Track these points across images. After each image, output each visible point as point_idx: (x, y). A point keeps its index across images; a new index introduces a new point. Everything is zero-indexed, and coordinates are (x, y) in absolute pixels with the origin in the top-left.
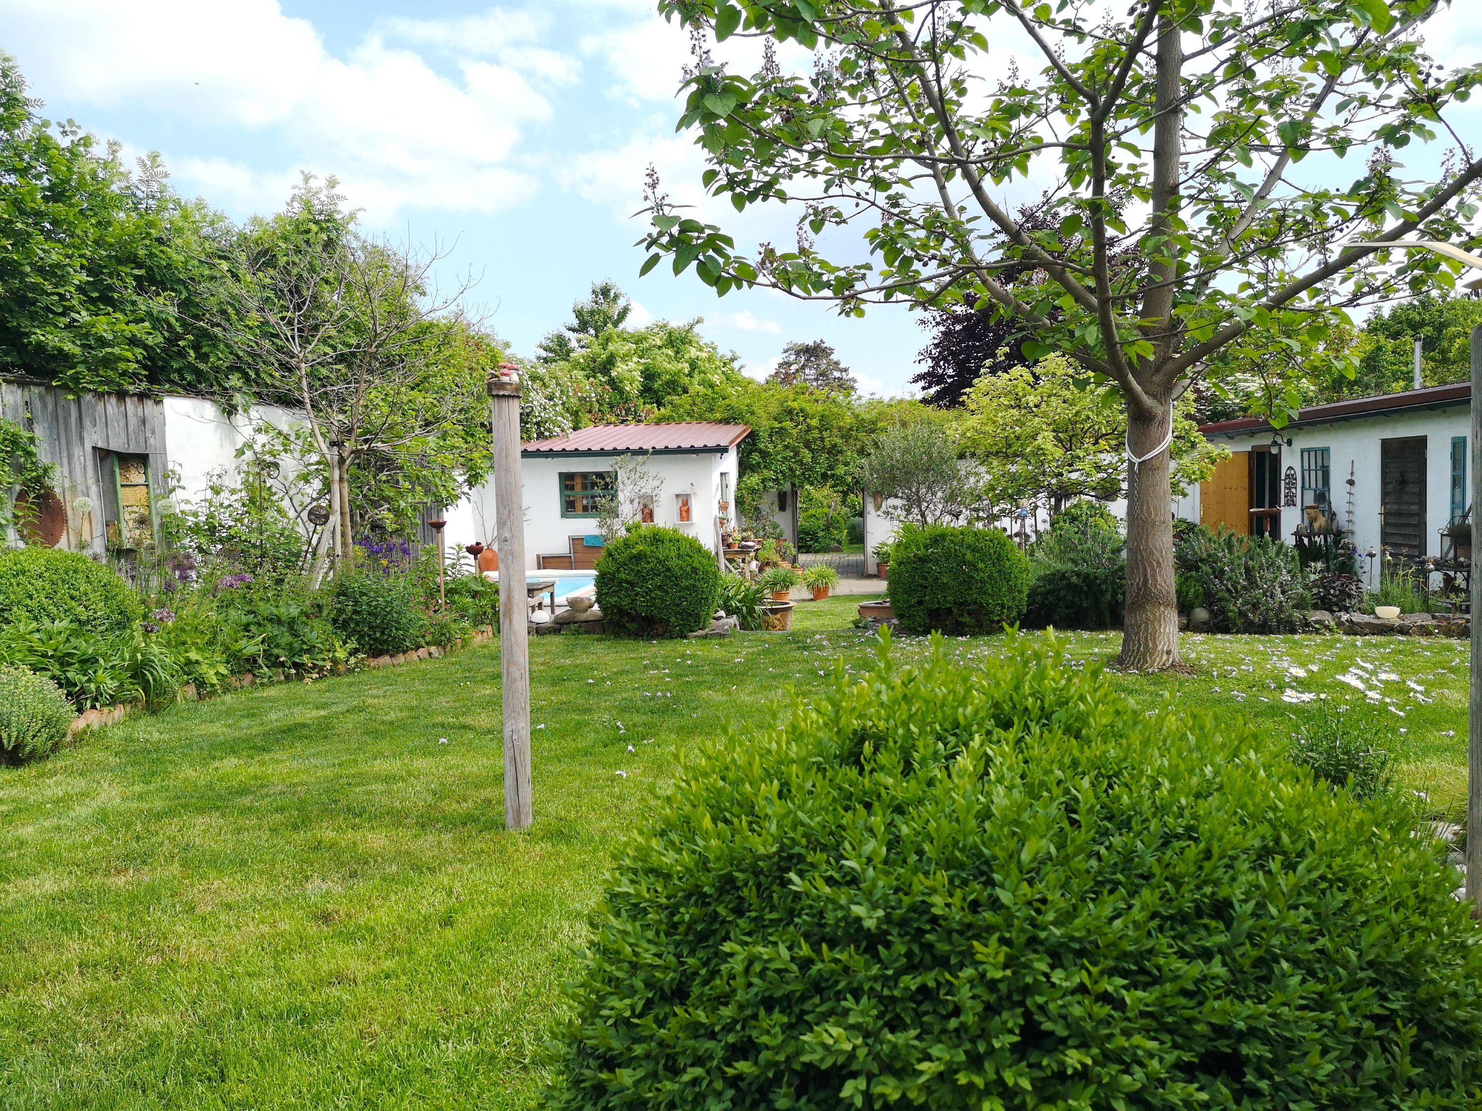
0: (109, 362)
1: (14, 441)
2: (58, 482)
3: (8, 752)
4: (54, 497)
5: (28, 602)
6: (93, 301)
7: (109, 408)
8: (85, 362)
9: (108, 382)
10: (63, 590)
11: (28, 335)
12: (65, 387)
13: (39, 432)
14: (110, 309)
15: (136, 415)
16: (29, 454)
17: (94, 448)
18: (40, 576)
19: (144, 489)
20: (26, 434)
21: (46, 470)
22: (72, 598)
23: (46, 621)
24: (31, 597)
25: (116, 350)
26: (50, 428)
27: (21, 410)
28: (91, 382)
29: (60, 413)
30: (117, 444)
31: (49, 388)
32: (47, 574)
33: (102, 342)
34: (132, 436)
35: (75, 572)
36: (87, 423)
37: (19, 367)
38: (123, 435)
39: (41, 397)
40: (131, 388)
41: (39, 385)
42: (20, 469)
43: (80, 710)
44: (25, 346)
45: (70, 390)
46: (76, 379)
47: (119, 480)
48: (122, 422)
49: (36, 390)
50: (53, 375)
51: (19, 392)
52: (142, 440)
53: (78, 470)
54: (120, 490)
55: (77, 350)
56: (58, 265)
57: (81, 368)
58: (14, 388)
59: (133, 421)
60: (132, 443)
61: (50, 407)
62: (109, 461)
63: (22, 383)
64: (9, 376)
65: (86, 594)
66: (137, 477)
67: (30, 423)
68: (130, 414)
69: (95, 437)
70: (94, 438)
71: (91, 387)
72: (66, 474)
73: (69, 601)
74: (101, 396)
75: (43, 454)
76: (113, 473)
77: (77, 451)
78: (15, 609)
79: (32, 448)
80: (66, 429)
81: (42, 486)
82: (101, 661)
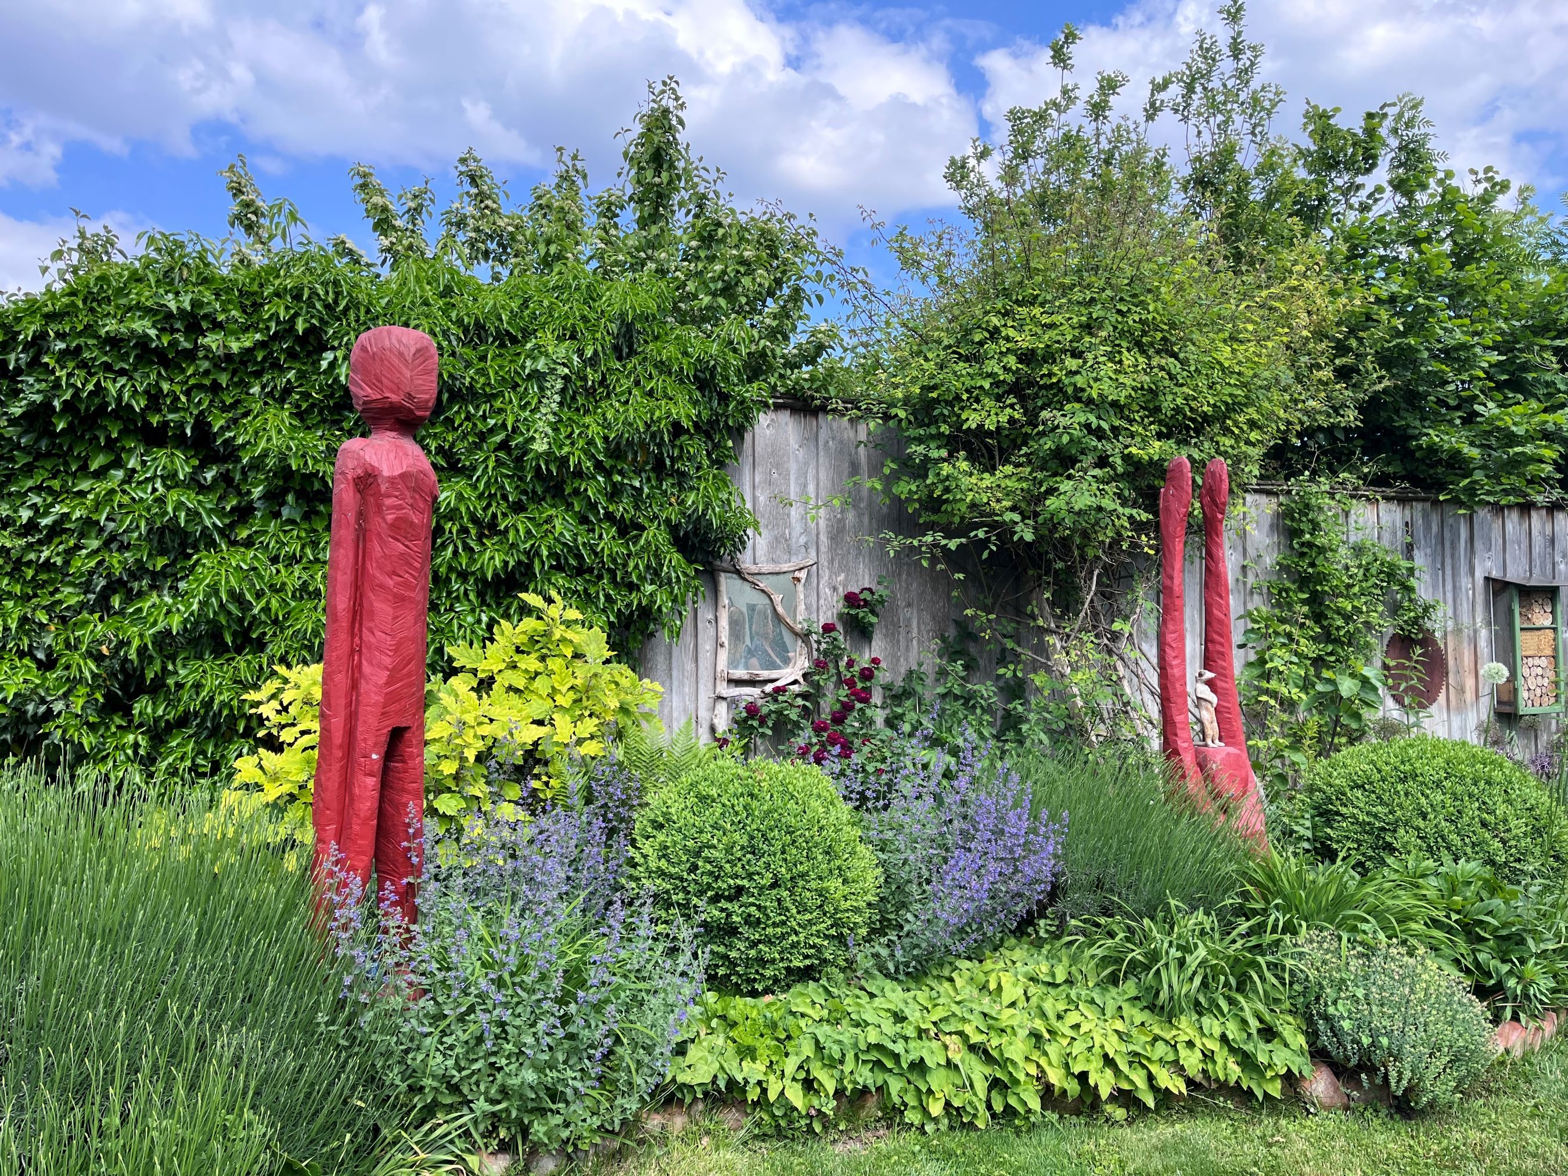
0: (1516, 464)
1: (1391, 574)
2: (1439, 624)
3: (1396, 1097)
4: (1434, 642)
5: (1421, 823)
6: (1500, 386)
7: (1509, 526)
8: (1484, 467)
9: (1514, 491)
10: (1472, 809)
11: (1416, 438)
12: (1457, 502)
13: (1420, 559)
14: (1520, 397)
15: (1542, 533)
16: (1410, 589)
17: (1487, 579)
18: (1438, 784)
19: (1550, 634)
20: (1405, 564)
21: (1426, 610)
22: (1484, 824)
23: (1447, 858)
24: (1424, 816)
25: (1529, 449)
26: (1433, 555)
27: (1399, 533)
28: (1489, 493)
29: (1447, 535)
30: (1516, 574)
31: (1436, 503)
32: (1447, 784)
33: (1512, 439)
34: (1537, 562)
35: (1488, 783)
36: (1478, 545)
37: (1403, 479)
38: (1525, 561)
39: (1426, 516)
40: (1539, 498)
41: (1424, 500)
42: (1395, 609)
43: (1496, 1020)
44: (1412, 453)
45: (1461, 504)
46: (1471, 491)
47: (1518, 623)
48: (1525, 545)
49: (1418, 506)
50: (1441, 486)
51: (1399, 510)
52: (1549, 566)
53: (1465, 607)
54: (1519, 635)
55: (1475, 453)
56: (1464, 347)
57: (1478, 475)
58: (1393, 506)
59: (1538, 540)
60: (1536, 571)
61: (1435, 528)
62: (1504, 598)
63: (1402, 500)
64: (1390, 492)
65: (1505, 821)
66: (1541, 618)
67: (1409, 550)
68: (1535, 532)
69: (1489, 564)
70: (1487, 566)
71: (1491, 499)
72: (1450, 613)
73: (1480, 830)
74: (1498, 509)
75: (1423, 590)
76: (1511, 612)
77: (1465, 582)
78: (1401, 831)
79: (1413, 582)
80: (1452, 556)
81: (1421, 629)
82: (1530, 942)
